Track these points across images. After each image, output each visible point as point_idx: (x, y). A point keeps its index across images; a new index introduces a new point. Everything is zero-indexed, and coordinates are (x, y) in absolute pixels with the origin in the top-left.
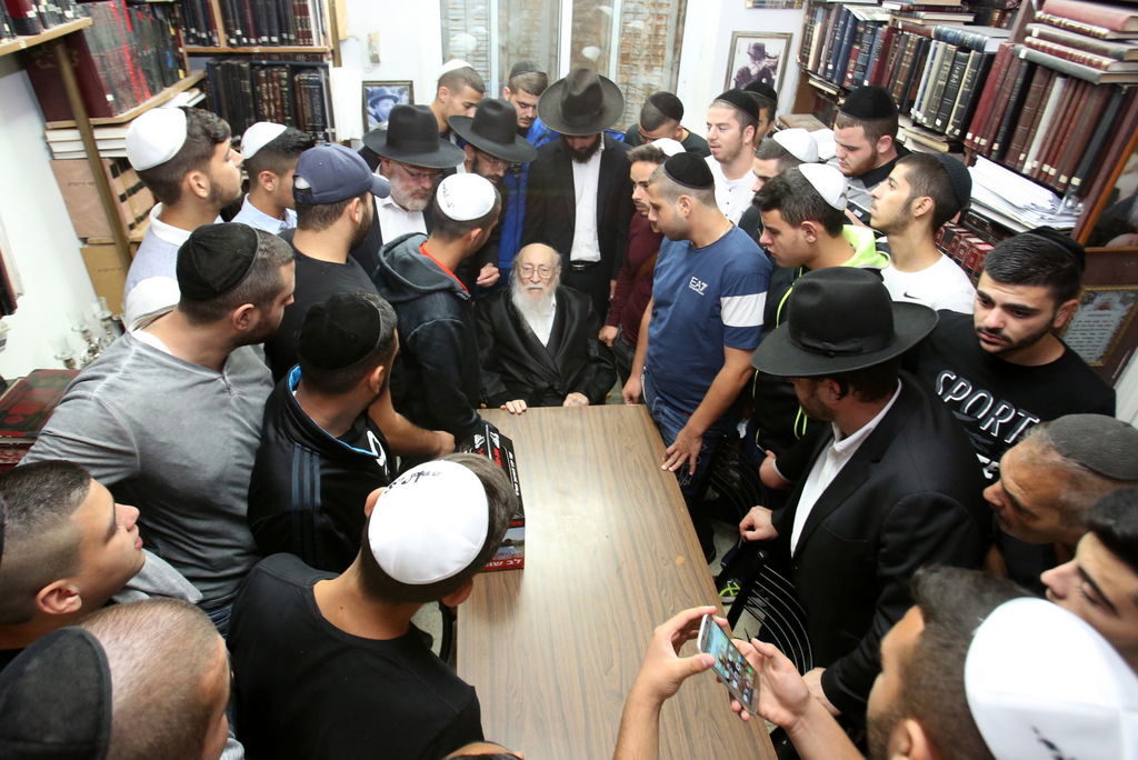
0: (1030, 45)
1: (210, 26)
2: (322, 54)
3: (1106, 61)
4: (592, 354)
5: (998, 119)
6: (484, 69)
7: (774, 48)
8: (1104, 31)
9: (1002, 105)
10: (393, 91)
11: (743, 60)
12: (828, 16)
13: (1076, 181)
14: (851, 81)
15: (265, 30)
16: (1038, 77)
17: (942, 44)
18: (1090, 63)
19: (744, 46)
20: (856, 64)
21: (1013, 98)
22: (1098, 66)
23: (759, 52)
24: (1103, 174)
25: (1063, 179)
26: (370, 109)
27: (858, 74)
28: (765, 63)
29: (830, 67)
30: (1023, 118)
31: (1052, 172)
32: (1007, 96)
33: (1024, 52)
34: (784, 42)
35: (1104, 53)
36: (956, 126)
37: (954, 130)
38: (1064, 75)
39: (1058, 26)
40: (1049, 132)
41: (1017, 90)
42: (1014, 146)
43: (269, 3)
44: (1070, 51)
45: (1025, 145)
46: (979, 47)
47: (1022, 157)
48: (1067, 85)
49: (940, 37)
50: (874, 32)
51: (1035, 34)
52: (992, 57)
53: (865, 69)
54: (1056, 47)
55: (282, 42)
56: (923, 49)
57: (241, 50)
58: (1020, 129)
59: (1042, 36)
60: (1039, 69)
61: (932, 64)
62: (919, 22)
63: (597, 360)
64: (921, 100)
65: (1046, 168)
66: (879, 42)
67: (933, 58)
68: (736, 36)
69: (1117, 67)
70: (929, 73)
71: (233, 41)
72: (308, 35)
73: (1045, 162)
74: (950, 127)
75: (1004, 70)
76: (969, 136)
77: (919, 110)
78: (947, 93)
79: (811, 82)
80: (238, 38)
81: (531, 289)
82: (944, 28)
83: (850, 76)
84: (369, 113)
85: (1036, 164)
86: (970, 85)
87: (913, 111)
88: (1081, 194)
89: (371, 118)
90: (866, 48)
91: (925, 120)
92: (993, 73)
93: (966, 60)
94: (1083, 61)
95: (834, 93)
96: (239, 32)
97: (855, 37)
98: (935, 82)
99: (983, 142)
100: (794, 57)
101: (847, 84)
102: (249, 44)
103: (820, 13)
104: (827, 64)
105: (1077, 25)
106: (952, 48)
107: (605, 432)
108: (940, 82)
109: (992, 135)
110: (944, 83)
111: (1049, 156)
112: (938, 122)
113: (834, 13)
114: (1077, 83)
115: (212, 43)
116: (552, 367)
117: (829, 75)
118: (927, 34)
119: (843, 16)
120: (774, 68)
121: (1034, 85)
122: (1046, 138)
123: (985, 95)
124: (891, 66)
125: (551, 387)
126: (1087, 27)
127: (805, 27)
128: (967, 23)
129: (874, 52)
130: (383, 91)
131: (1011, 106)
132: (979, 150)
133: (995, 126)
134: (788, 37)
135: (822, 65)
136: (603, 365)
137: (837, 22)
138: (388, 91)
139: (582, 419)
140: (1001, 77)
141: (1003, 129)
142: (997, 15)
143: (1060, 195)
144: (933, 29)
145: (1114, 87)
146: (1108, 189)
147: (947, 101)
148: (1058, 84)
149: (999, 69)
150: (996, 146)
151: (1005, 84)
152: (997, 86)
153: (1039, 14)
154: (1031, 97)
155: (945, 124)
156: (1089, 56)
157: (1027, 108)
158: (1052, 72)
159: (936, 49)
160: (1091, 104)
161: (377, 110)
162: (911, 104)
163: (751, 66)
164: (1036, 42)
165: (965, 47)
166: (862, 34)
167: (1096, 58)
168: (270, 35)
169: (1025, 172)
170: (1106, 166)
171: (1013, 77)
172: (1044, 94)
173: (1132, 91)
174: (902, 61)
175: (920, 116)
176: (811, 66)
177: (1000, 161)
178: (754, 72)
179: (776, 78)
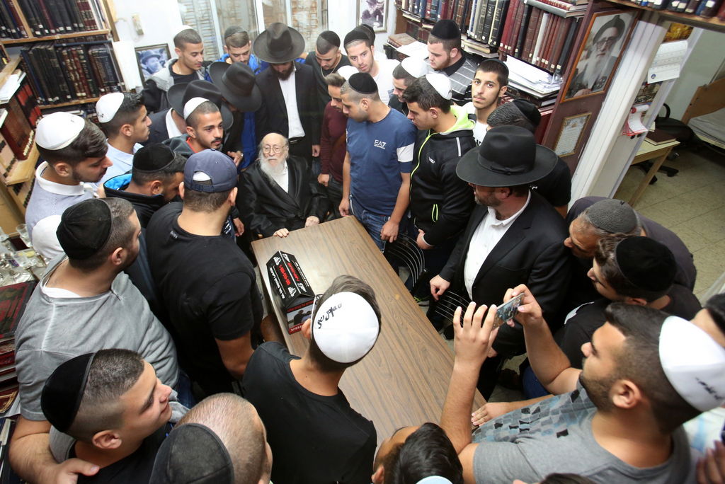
1: (17, 23)
2: (105, 35)
3: (568, 5)
4: (313, 192)
5: (515, 36)
6: (209, 28)
9: (517, 28)
10: (156, 52)
11: (365, 6)
13: (559, 67)
14: (431, 15)
15: (60, 23)
16: (534, 13)
18: (559, 6)
20: (431, 6)
21: (523, 25)
22: (565, 8)
23: (373, 1)
24: (571, 62)
25: (553, 66)
26: (142, 65)
27: (433, 11)
28: (377, 6)
29: (416, 7)
30: (528, 35)
31: (547, 62)
32: (519, 23)
33: (526, 1)
35: (566, 1)
36: (494, 40)
37: (493, 42)
38: (547, 12)
40: (543, 42)
41: (524, 20)
42: (525, 49)
43: (59, 3)
45: (532, 49)
47: (530, 55)
48: (549, 17)
52: (508, 2)
53: (437, 8)
55: (74, 29)
57: (45, 38)
58: (528, 40)
60: (534, 9)
61: (476, 6)
63: (317, 195)
64: (472, 25)
65: (543, 61)
67: (476, 3)
69: (573, 8)
70: (475, 11)
71: (38, 33)
72: (93, 23)
73: (543, 58)
74: (490, 41)
75: (515, 9)
76: (501, 45)
77: (472, 31)
78: (486, 21)
79: (404, 15)
80: (41, 30)
81: (270, 160)
83: (429, 12)
84: (142, 68)
85: (538, 59)
86: (499, 18)
87: (468, 32)
88: (562, 73)
89: (144, 71)
91: (476, 37)
92: (510, 11)
93: (495, 3)
95: (419, 21)
96: (41, 26)
98: (479, 15)
99: (509, 48)
100: (392, 2)
101: (427, 17)
102: (50, 33)
104: (414, 6)
107: (336, 236)
108: (482, 16)
109: (513, 44)
110: (484, 16)
111: (544, 54)
112: (484, 38)
114: (554, 16)
115: (21, 36)
116: (294, 204)
117: (416, 12)
120: (382, 9)
121: (532, 17)
122: (542, 45)
123: (507, 22)
124: (452, 6)
125: (296, 216)
130: (149, 53)
131: (522, 29)
132: (507, 53)
133: (514, 39)
135: (411, 6)
136: (322, 197)
138: (153, 52)
139: (321, 232)
140: (515, 13)
141: (519, 41)
143: (552, 74)
145: (573, 18)
146: (573, 70)
147: (487, 26)
148: (545, 16)
149: (513, 9)
150: (517, 50)
151: (517, 17)
152: (513, 18)
154: (531, 23)
155: (487, 39)
156: (560, 2)
157: (530, 29)
158: (541, 11)
160: (562, 27)
161: (147, 65)
162: (467, 28)
163: (369, 10)
167: (562, 4)
168: (65, 26)
169: (533, 63)
170: (572, 58)
171: (521, 14)
172: (538, 22)
173: (581, 20)
174: (458, 3)
175: (473, 34)
176: (403, 7)
177: (519, 58)
178: (371, 12)
179: (384, 14)
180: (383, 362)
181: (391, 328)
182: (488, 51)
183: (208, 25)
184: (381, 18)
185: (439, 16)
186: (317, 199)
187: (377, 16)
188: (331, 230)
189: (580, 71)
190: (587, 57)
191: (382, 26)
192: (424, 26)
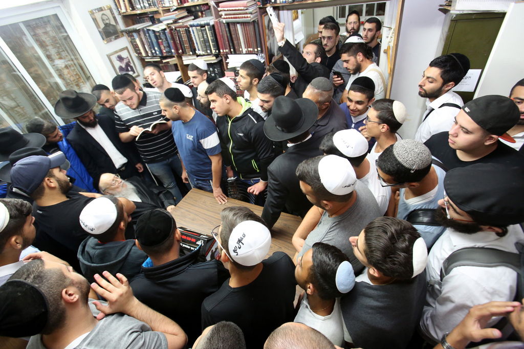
0: (224, 18)
3: (249, 15)
5: (227, 43)
7: (124, 54)
8: (243, 8)
9: (226, 38)
11: (118, 64)
12: (140, 35)
13: (259, 49)
14: (166, 52)
16: (232, 27)
17: (194, 28)
18: (245, 17)
19: (114, 58)
20: (164, 47)
21: (228, 35)
22: (247, 17)
23: (120, 59)
24: (263, 44)
25: (256, 50)
27: (167, 49)
28: (125, 61)
29: (153, 51)
30: (234, 39)
31: (251, 49)
32: (226, 35)
33: (224, 21)
34: (126, 51)
35: (246, 14)
36: (216, 50)
38: (238, 23)
39: (230, 10)
41: (228, 33)
42: (236, 48)
44: (237, 16)
45: (240, 45)
46: (208, 24)
47: (241, 49)
48: (241, 25)
49: (191, 26)
50: (164, 33)
51: (223, 14)
52: (213, 26)
53: (169, 46)
54: (232, 16)
56: (188, 32)
58: (235, 42)
59: (226, 15)
60: (230, 24)
61: (194, 35)
62: (181, 24)
64: (198, 47)
65: (249, 49)
66: (169, 36)
67: (194, 33)
68: (109, 56)
69: (252, 16)
70: (195, 38)
74: (213, 51)
75: (220, 28)
76: (221, 51)
77: (199, 50)
78: (206, 42)
79: (146, 60)
82: (192, 23)
83: (164, 51)
85: (246, 50)
86: (212, 36)
87: (197, 52)
88: (262, 52)
90: (164, 40)
91: (204, 53)
92: (217, 31)
93: (205, 30)
94: (243, 18)
95: (159, 60)
97: (157, 38)
99: (227, 51)
100: (134, 55)
101: (165, 54)
103: (135, 35)
104: (151, 51)
105: (234, 9)
106: (199, 28)
107: (193, 205)
108: (201, 40)
109: (228, 48)
110: (203, 39)
111: (248, 46)
112: (209, 51)
113: (142, 33)
114: (243, 24)
117: (155, 55)
118: (186, 26)
119: (146, 32)
120: (129, 62)
121: (231, 29)
122: (244, 41)
123: (218, 37)
124: (178, 42)
126: (237, 8)
127: (131, 42)
128: (193, 19)
129: (169, 39)
131: (229, 37)
132: (227, 54)
133: (228, 45)
134: (126, 48)
135: (149, 52)
137: (145, 35)
140: (220, 30)
141: (231, 44)
142: (200, 14)
143: (257, 54)
144: (188, 24)
145: (254, 21)
146: (266, 48)
147: (207, 44)
148: (239, 26)
149: (218, 28)
150: (232, 50)
151: (222, 32)
152: (221, 34)
153: (219, 9)
154: (233, 33)
155: (211, 51)
156: (243, 16)
157: (233, 36)
158: (235, 24)
159: (193, 31)
160: (251, 27)
162: (195, 50)
163: (121, 65)
164: (225, 17)
165: (202, 26)
166: (159, 36)
167: (246, 16)
169: (244, 53)
170: (263, 42)
171: (224, 30)
172: (236, 31)
173: (258, 21)
174: (182, 38)
175: (201, 52)
176: (144, 54)
177: (235, 53)
178: (124, 66)
179: (132, 65)
182: (214, 58)
184: (131, 67)
185: (173, 51)
189: (269, 48)
190: (269, 39)
191: (135, 72)
192: (164, 61)
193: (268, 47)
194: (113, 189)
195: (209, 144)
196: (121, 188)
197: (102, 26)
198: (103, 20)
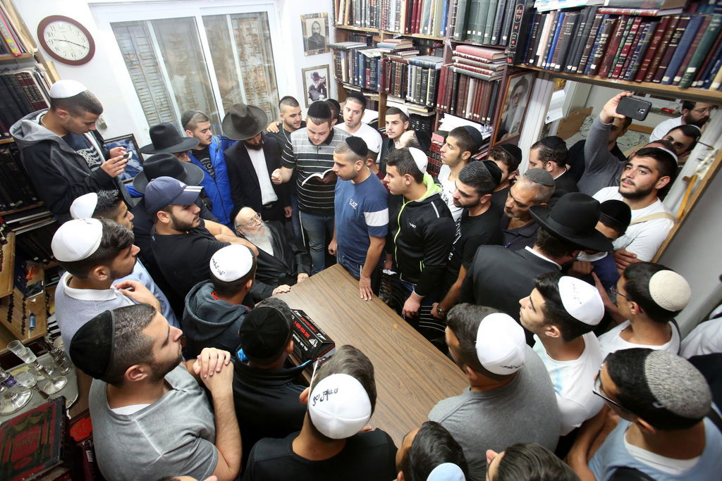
0: (456, 66)
3: (490, 72)
4: (294, 250)
5: (449, 97)
7: (322, 73)
8: (485, 60)
9: (450, 92)
10: (122, 144)
11: (310, 82)
12: (347, 55)
13: (488, 119)
14: (370, 85)
16: (462, 80)
17: (414, 67)
18: (484, 73)
19: (309, 75)
20: (370, 78)
21: (454, 88)
22: (487, 74)
23: (316, 77)
24: (496, 114)
25: (483, 119)
27: (372, 82)
28: (320, 81)
29: (356, 79)
30: (460, 96)
31: (478, 116)
32: (451, 87)
33: (455, 69)
34: (326, 69)
35: (488, 68)
37: (430, 103)
38: (473, 77)
39: (468, 58)
40: (472, 100)
41: (455, 85)
42: (459, 107)
44: (474, 68)
45: (464, 107)
46: (433, 67)
47: (464, 112)
48: (475, 81)
49: (412, 63)
50: (376, 62)
51: (457, 61)
52: (439, 71)
53: (376, 79)
54: (468, 66)
56: (405, 69)
58: (460, 100)
59: (460, 62)
60: (461, 75)
61: (411, 76)
62: (400, 57)
63: (298, 252)
64: (410, 91)
65: (475, 115)
66: (380, 67)
67: (411, 73)
68: (304, 71)
69: (494, 74)
70: (411, 79)
73: (474, 113)
74: (428, 103)
75: (446, 77)
76: (438, 105)
77: (410, 95)
78: (422, 88)
79: (344, 87)
82: (413, 59)
83: (369, 83)
85: (470, 114)
86: (433, 84)
87: (407, 97)
88: (491, 124)
90: (373, 70)
91: (415, 100)
92: (441, 78)
93: (428, 73)
94: (481, 72)
97: (366, 65)
98: (416, 83)
99: (445, 107)
100: (333, 77)
101: (368, 87)
103: (342, 54)
104: (354, 79)
105: (473, 57)
106: (419, 68)
107: (328, 285)
108: (418, 83)
109: (448, 104)
111: (475, 109)
112: (422, 101)
113: (350, 54)
114: (479, 81)
117: (356, 84)
118: (405, 62)
119: (356, 55)
120: (325, 83)
121: (461, 82)
122: (472, 103)
123: (440, 87)
124: (389, 77)
126: (478, 58)
127: (335, 61)
128: (418, 55)
129: (379, 71)
131: (454, 92)
132: (444, 111)
133: (449, 101)
134: (327, 67)
135: (351, 79)
136: (303, 253)
137: (353, 58)
138: (119, 143)
139: (314, 284)
140: (446, 79)
141: (453, 101)
142: (428, 50)
143: (483, 125)
144: (408, 59)
145: (494, 81)
147: (423, 91)
148: (472, 81)
149: (444, 76)
150: (452, 109)
151: (448, 83)
152: (445, 84)
153: (454, 52)
154: (461, 87)
155: (425, 101)
156: (483, 70)
157: (460, 92)
158: (467, 77)
159: (411, 69)
160: (488, 88)
162: (406, 93)
163: (314, 84)
164: (458, 64)
165: (425, 67)
166: (369, 63)
167: (486, 71)
169: (467, 117)
170: (497, 111)
171: (451, 80)
172: (466, 86)
173: (500, 82)
174: (395, 74)
175: (412, 99)
176: (344, 80)
177: (455, 114)
178: (316, 87)
179: (327, 87)
180: (401, 383)
181: (399, 353)
182: (426, 111)
183: (168, 111)
184: (325, 90)
185: (379, 86)
186: (299, 256)
187: (322, 90)
188: (322, 281)
189: (503, 121)
190: (507, 109)
191: (326, 97)
192: (365, 94)
193: (501, 120)
194: (247, 229)
195: (374, 221)
196: (256, 231)
197: (309, 35)
198: (313, 28)
